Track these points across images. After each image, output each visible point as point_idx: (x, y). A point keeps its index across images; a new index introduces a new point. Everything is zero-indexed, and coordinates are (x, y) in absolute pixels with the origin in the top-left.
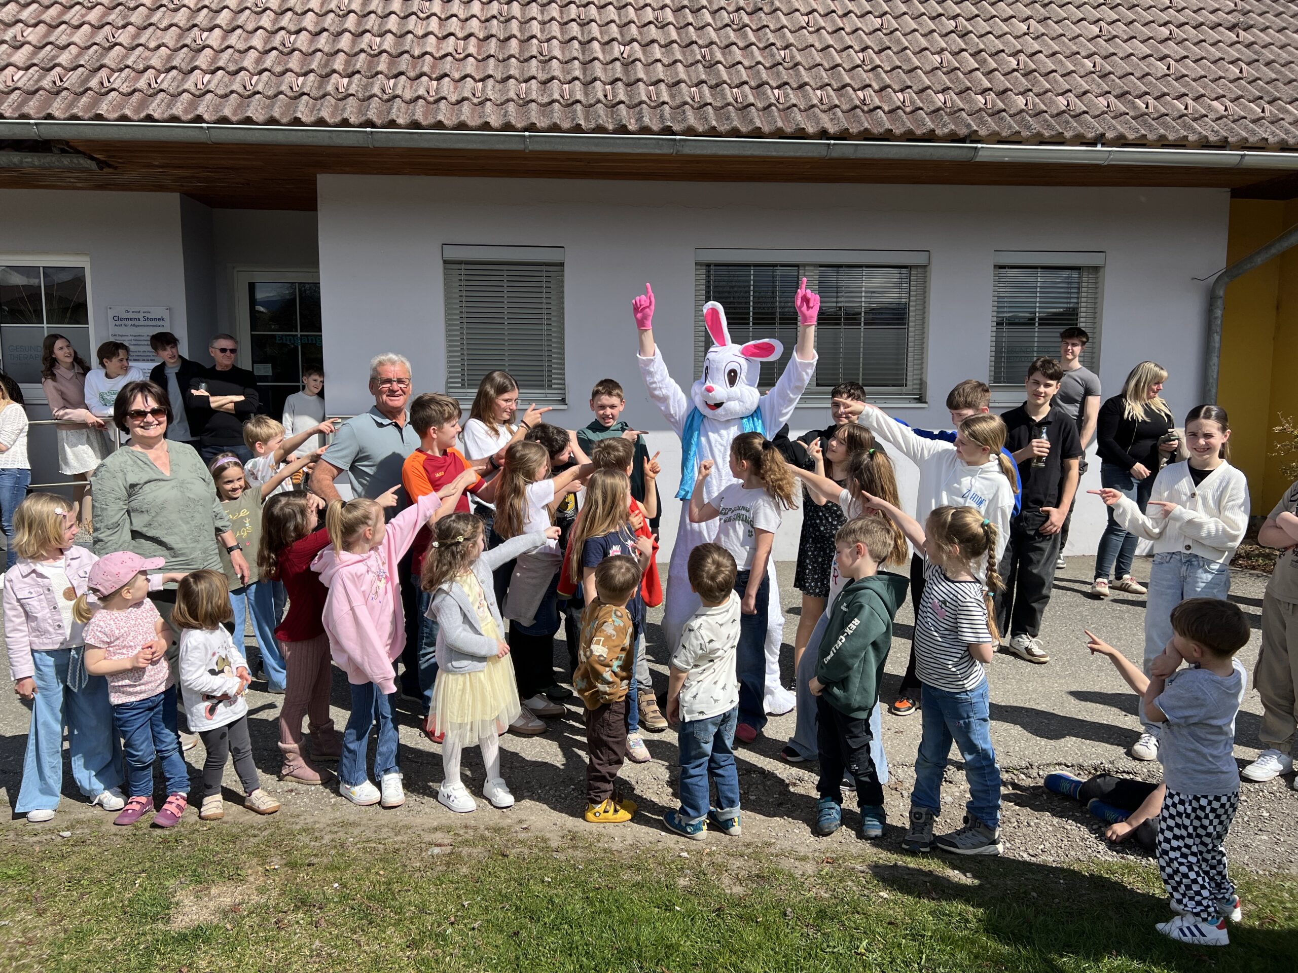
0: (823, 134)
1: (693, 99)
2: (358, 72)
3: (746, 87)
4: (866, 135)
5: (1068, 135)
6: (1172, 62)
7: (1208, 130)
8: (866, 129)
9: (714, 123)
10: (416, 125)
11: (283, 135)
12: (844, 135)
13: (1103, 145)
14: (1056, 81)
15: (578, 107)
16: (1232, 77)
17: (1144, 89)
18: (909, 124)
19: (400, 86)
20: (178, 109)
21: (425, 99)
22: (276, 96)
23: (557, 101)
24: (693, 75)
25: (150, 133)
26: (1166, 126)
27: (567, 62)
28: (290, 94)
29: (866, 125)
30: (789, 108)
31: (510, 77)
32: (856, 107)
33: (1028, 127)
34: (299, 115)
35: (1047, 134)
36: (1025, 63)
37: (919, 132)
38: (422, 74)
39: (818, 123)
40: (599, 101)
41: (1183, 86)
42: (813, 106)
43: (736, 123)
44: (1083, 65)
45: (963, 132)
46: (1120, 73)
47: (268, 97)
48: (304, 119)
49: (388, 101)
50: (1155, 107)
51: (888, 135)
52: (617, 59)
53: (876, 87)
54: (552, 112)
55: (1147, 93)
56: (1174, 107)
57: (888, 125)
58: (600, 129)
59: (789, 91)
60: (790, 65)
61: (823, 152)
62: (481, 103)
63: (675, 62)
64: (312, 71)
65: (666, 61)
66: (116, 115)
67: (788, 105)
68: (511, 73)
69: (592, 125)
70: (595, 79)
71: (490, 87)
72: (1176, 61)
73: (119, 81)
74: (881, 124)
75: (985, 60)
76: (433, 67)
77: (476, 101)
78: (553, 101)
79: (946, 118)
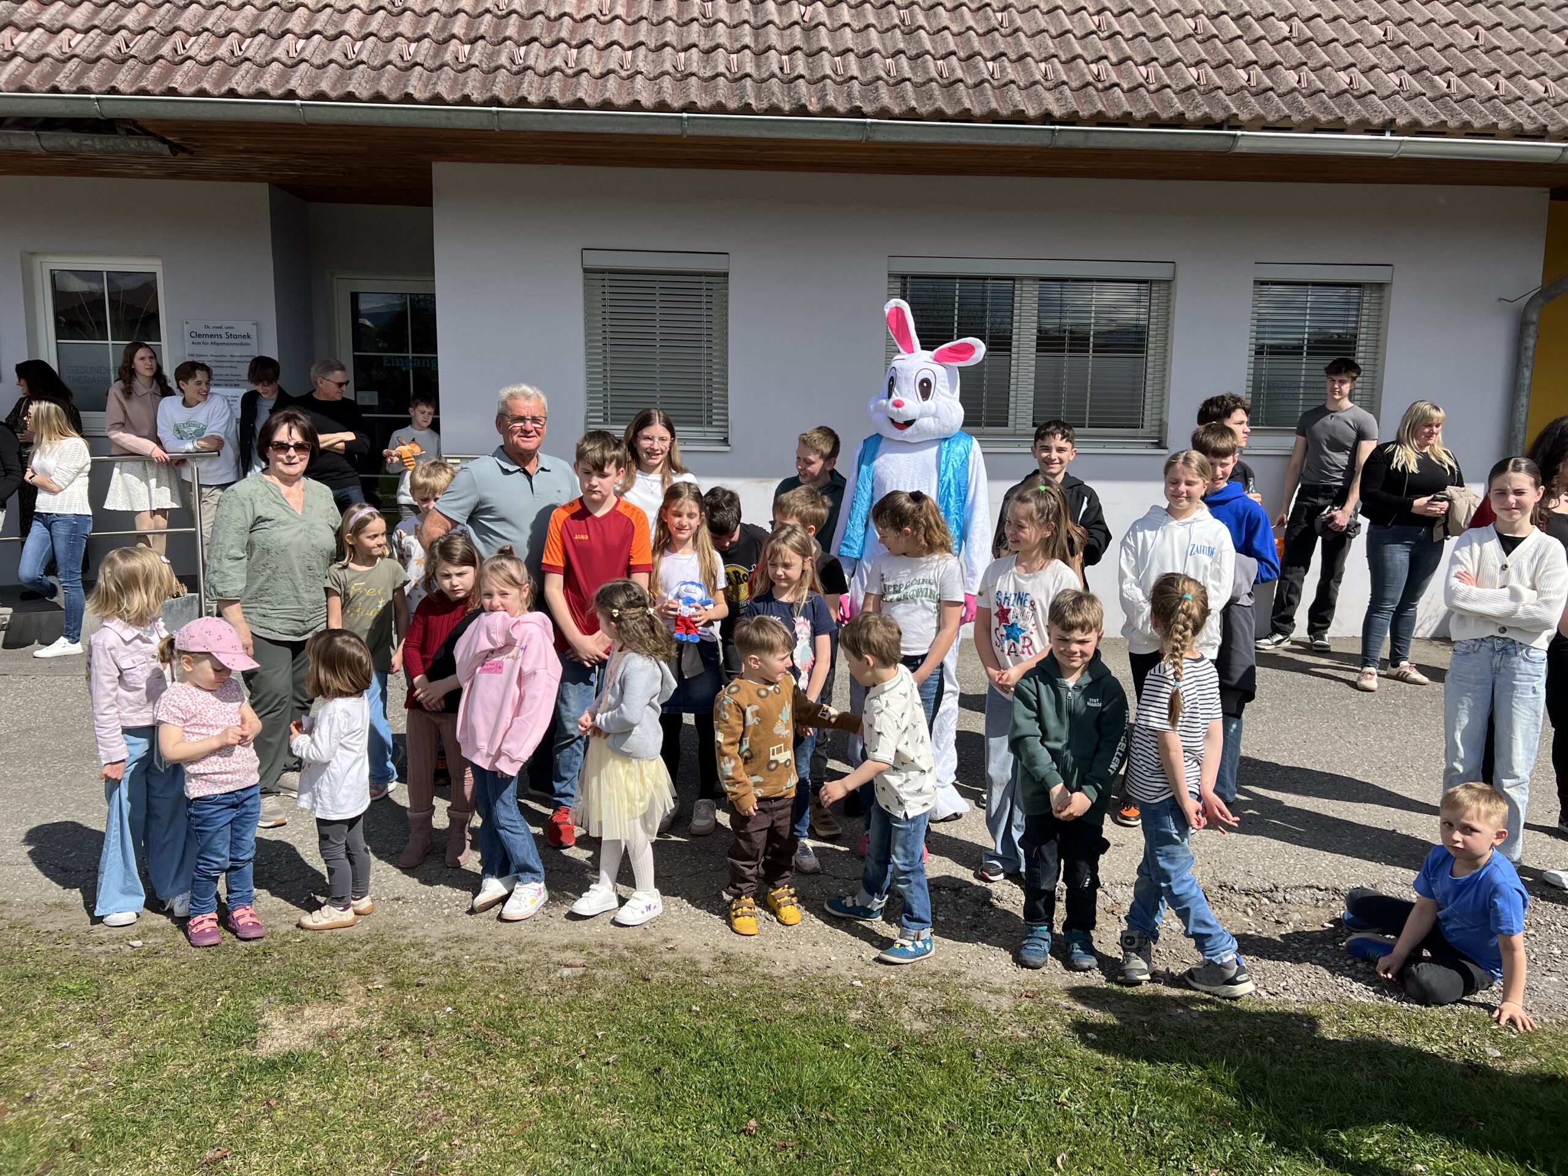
0: (1047, 117)
1: (888, 73)
2: (483, 37)
3: (954, 58)
4: (1099, 119)
5: (1350, 120)
6: (1482, 31)
7: (1523, 116)
8: (1100, 112)
9: (913, 103)
10: (551, 103)
11: (392, 114)
12: (1072, 119)
13: (1393, 133)
14: (1337, 53)
15: (748, 82)
16: (1556, 50)
17: (1446, 63)
18: (1152, 106)
19: (532, 55)
20: (266, 83)
21: (562, 71)
22: (383, 66)
23: (723, 75)
24: (889, 44)
25: (233, 112)
26: (1471, 110)
27: (735, 27)
28: (400, 64)
29: (1100, 106)
30: (1005, 85)
31: (665, 45)
32: (1088, 84)
33: (1301, 110)
34: (411, 90)
35: (1323, 118)
36: (1300, 29)
37: (1164, 116)
38: (560, 41)
39: (1041, 104)
40: (773, 75)
41: (1494, 61)
42: (1035, 83)
43: (941, 104)
44: (1371, 33)
45: (1219, 115)
46: (1416, 43)
47: (374, 68)
48: (416, 95)
49: (518, 73)
50: (1458, 87)
51: (1126, 120)
52: (796, 23)
53: (1114, 59)
54: (716, 88)
55: (1449, 69)
56: (1482, 86)
57: (1127, 107)
58: (774, 110)
59: (1007, 63)
60: (1009, 31)
61: (1046, 141)
62: (631, 77)
63: (868, 26)
64: (426, 36)
65: (856, 26)
66: (192, 89)
67: (1004, 81)
68: (668, 39)
69: (765, 105)
70: (769, 48)
71: (641, 57)
72: (1487, 29)
73: (196, 47)
74: (1118, 105)
75: (1250, 26)
76: (573, 32)
77: (624, 74)
78: (718, 75)
79: (1199, 98)
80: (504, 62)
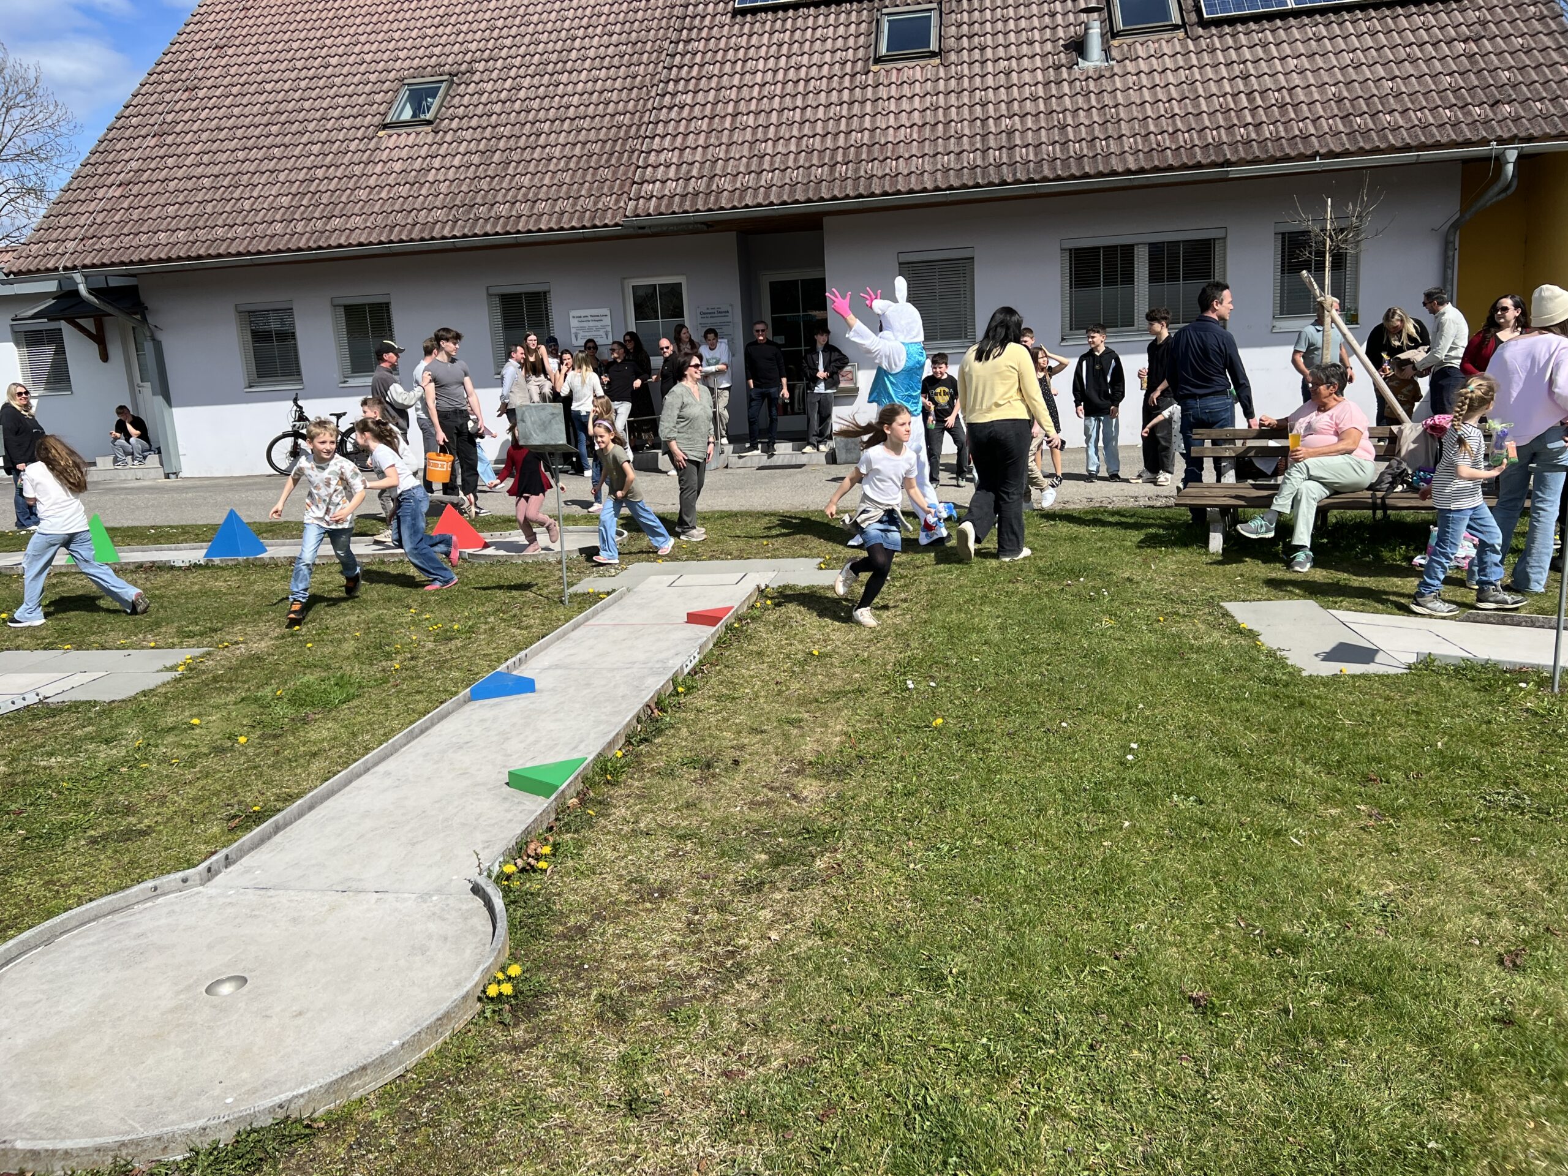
0: (1128, 172)
1: (1049, 155)
2: (851, 161)
3: (1084, 142)
4: (1155, 169)
8: (1156, 165)
9: (1060, 171)
10: (885, 193)
11: (815, 209)
12: (1141, 171)
15: (978, 169)
18: (1185, 159)
19: (875, 168)
20: (759, 199)
21: (889, 175)
22: (808, 183)
23: (966, 167)
24: (1051, 137)
25: (748, 216)
27: (972, 137)
28: (816, 181)
29: (1157, 162)
30: (1109, 155)
31: (938, 153)
32: (1153, 149)
34: (822, 194)
37: (1190, 163)
38: (887, 158)
39: (1125, 164)
40: (991, 164)
42: (1125, 152)
43: (1074, 170)
45: (1221, 159)
47: (804, 185)
48: (825, 197)
49: (869, 178)
52: (1003, 131)
54: (963, 175)
58: (991, 184)
61: (1128, 185)
62: (922, 174)
64: (825, 163)
66: (728, 206)
67: (1109, 152)
68: (939, 150)
69: (987, 181)
70: (989, 148)
71: (926, 162)
73: (726, 183)
74: (1170, 159)
76: (893, 151)
77: (918, 173)
78: (963, 168)
79: (1211, 151)
80: (862, 173)
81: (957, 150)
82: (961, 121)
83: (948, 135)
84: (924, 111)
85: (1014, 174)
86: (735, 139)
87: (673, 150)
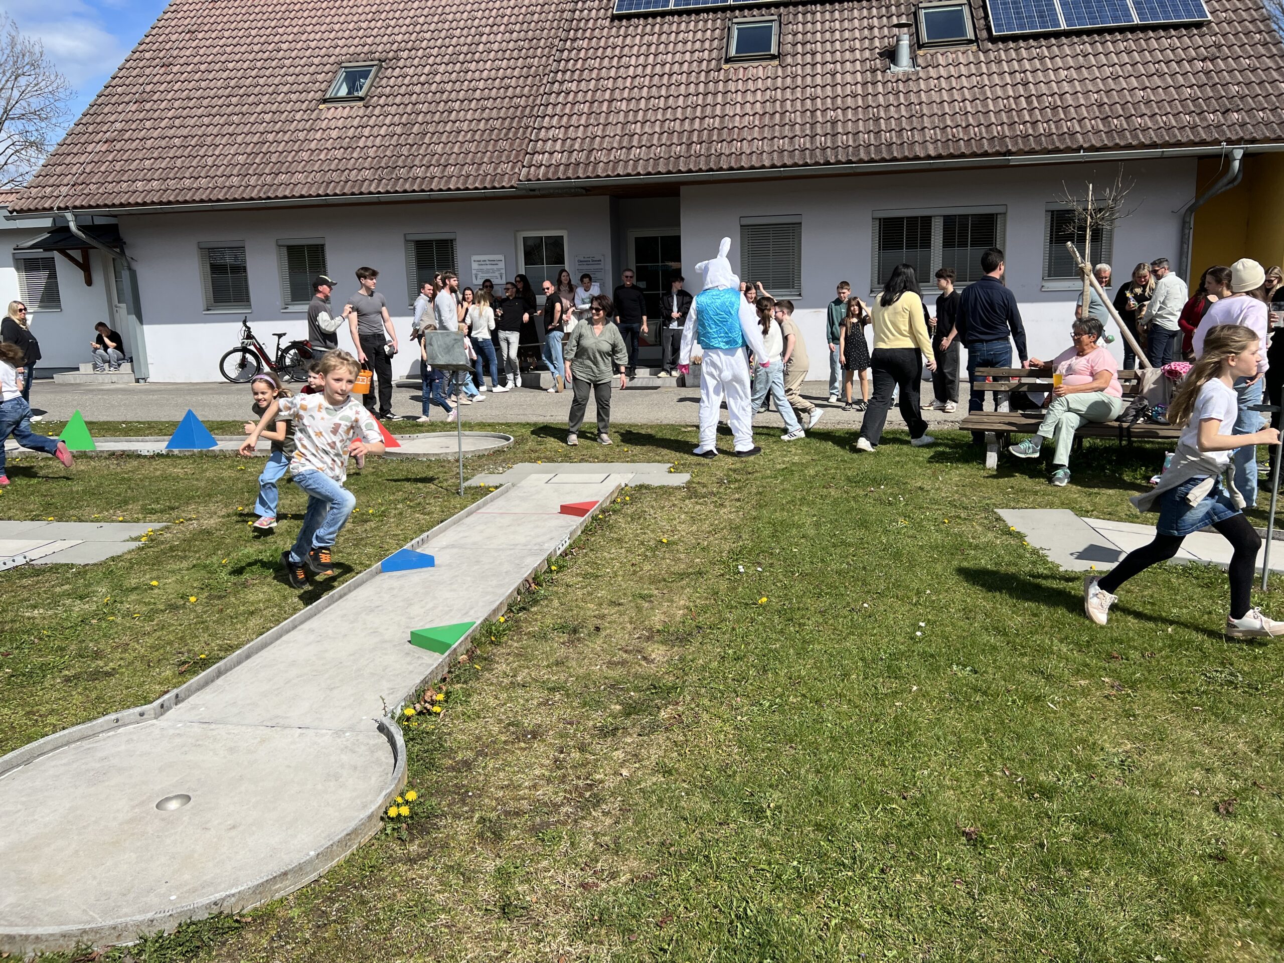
0: (928, 157)
1: (864, 142)
2: (704, 141)
3: (893, 132)
4: (950, 156)
5: (1062, 147)
8: (951, 153)
9: (874, 155)
12: (939, 157)
15: (807, 151)
18: (975, 148)
19: (723, 147)
20: (629, 170)
21: (735, 154)
22: (669, 158)
23: (797, 149)
24: (867, 127)
25: (619, 184)
27: (803, 125)
28: (675, 156)
29: (952, 150)
30: (913, 143)
31: (775, 137)
32: (949, 139)
34: (680, 168)
37: (979, 152)
38: (734, 140)
39: (926, 151)
40: (817, 148)
42: (926, 141)
43: (886, 154)
45: (1003, 150)
47: (666, 159)
48: (682, 170)
49: (719, 156)
51: (963, 155)
52: (829, 121)
54: (795, 155)
58: (817, 163)
59: (916, 132)
60: (921, 115)
61: (928, 168)
62: (761, 153)
63: (859, 119)
64: (683, 142)
65: (854, 119)
66: (604, 175)
68: (776, 134)
69: (814, 161)
70: (817, 134)
71: (765, 144)
73: (602, 156)
74: (962, 148)
76: (739, 134)
79: (996, 142)
80: (713, 151)
81: (790, 135)
82: (794, 112)
83: (783, 123)
84: (764, 102)
85: (836, 156)
86: (610, 120)
87: (559, 128)
